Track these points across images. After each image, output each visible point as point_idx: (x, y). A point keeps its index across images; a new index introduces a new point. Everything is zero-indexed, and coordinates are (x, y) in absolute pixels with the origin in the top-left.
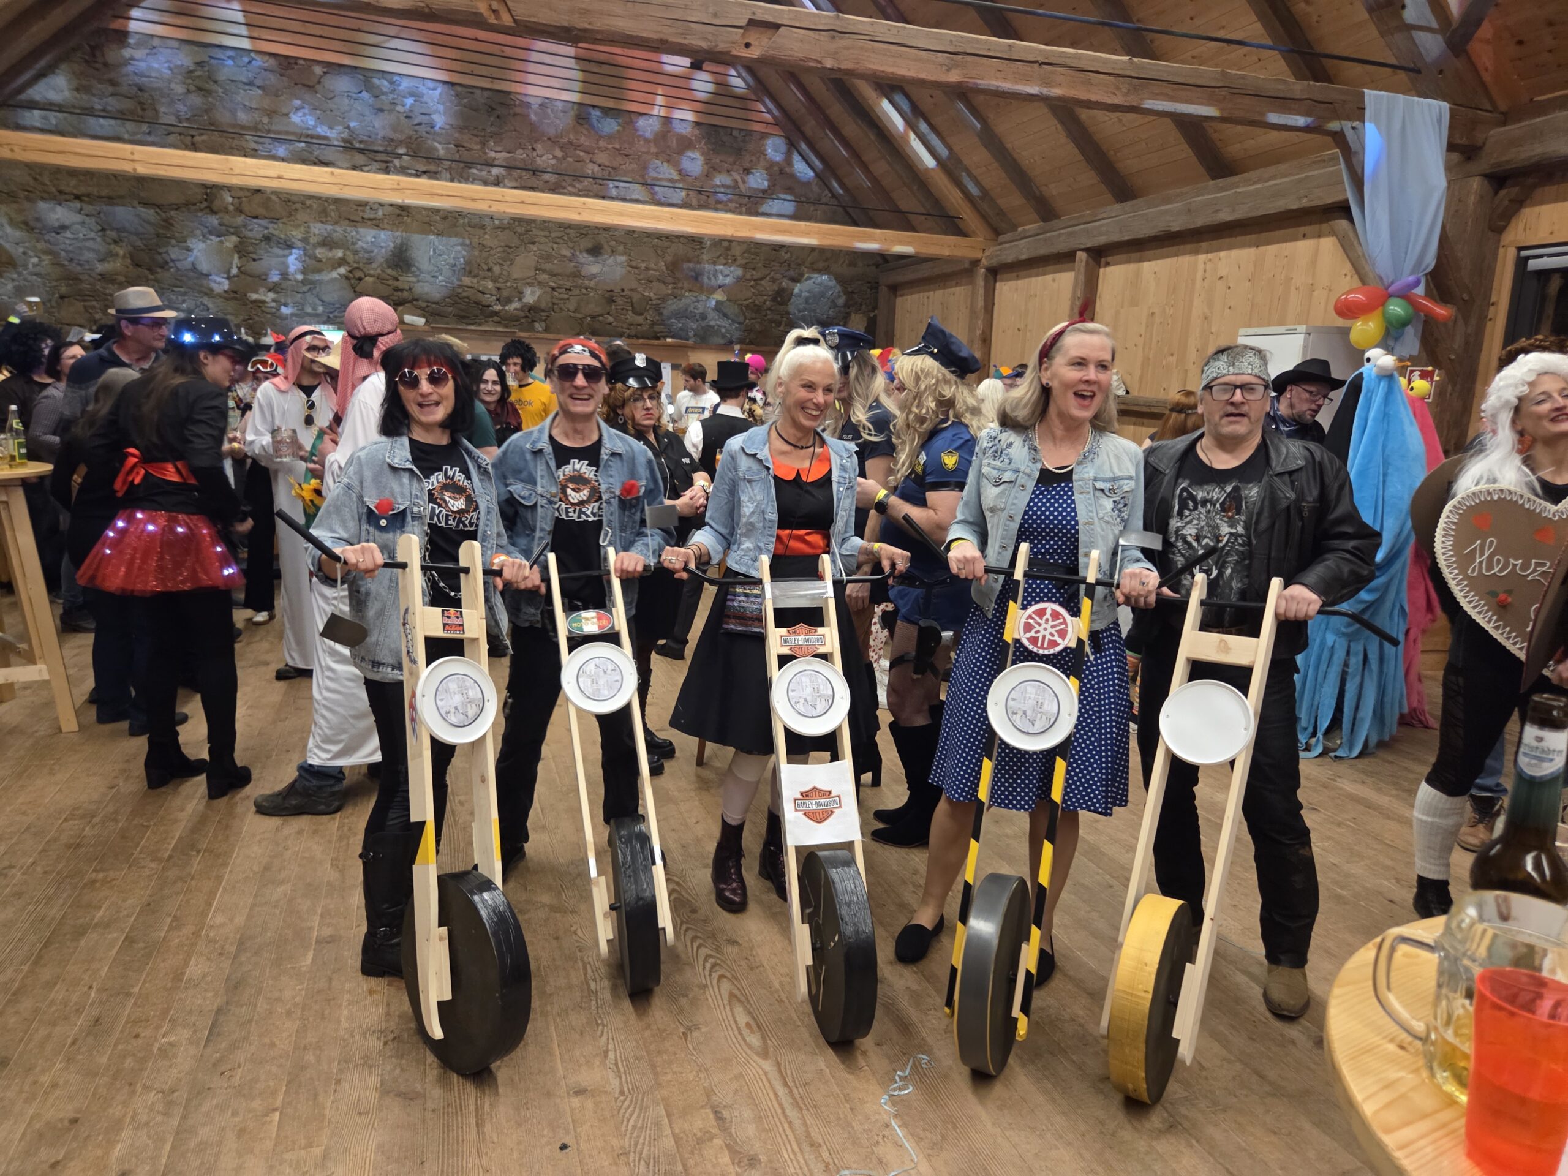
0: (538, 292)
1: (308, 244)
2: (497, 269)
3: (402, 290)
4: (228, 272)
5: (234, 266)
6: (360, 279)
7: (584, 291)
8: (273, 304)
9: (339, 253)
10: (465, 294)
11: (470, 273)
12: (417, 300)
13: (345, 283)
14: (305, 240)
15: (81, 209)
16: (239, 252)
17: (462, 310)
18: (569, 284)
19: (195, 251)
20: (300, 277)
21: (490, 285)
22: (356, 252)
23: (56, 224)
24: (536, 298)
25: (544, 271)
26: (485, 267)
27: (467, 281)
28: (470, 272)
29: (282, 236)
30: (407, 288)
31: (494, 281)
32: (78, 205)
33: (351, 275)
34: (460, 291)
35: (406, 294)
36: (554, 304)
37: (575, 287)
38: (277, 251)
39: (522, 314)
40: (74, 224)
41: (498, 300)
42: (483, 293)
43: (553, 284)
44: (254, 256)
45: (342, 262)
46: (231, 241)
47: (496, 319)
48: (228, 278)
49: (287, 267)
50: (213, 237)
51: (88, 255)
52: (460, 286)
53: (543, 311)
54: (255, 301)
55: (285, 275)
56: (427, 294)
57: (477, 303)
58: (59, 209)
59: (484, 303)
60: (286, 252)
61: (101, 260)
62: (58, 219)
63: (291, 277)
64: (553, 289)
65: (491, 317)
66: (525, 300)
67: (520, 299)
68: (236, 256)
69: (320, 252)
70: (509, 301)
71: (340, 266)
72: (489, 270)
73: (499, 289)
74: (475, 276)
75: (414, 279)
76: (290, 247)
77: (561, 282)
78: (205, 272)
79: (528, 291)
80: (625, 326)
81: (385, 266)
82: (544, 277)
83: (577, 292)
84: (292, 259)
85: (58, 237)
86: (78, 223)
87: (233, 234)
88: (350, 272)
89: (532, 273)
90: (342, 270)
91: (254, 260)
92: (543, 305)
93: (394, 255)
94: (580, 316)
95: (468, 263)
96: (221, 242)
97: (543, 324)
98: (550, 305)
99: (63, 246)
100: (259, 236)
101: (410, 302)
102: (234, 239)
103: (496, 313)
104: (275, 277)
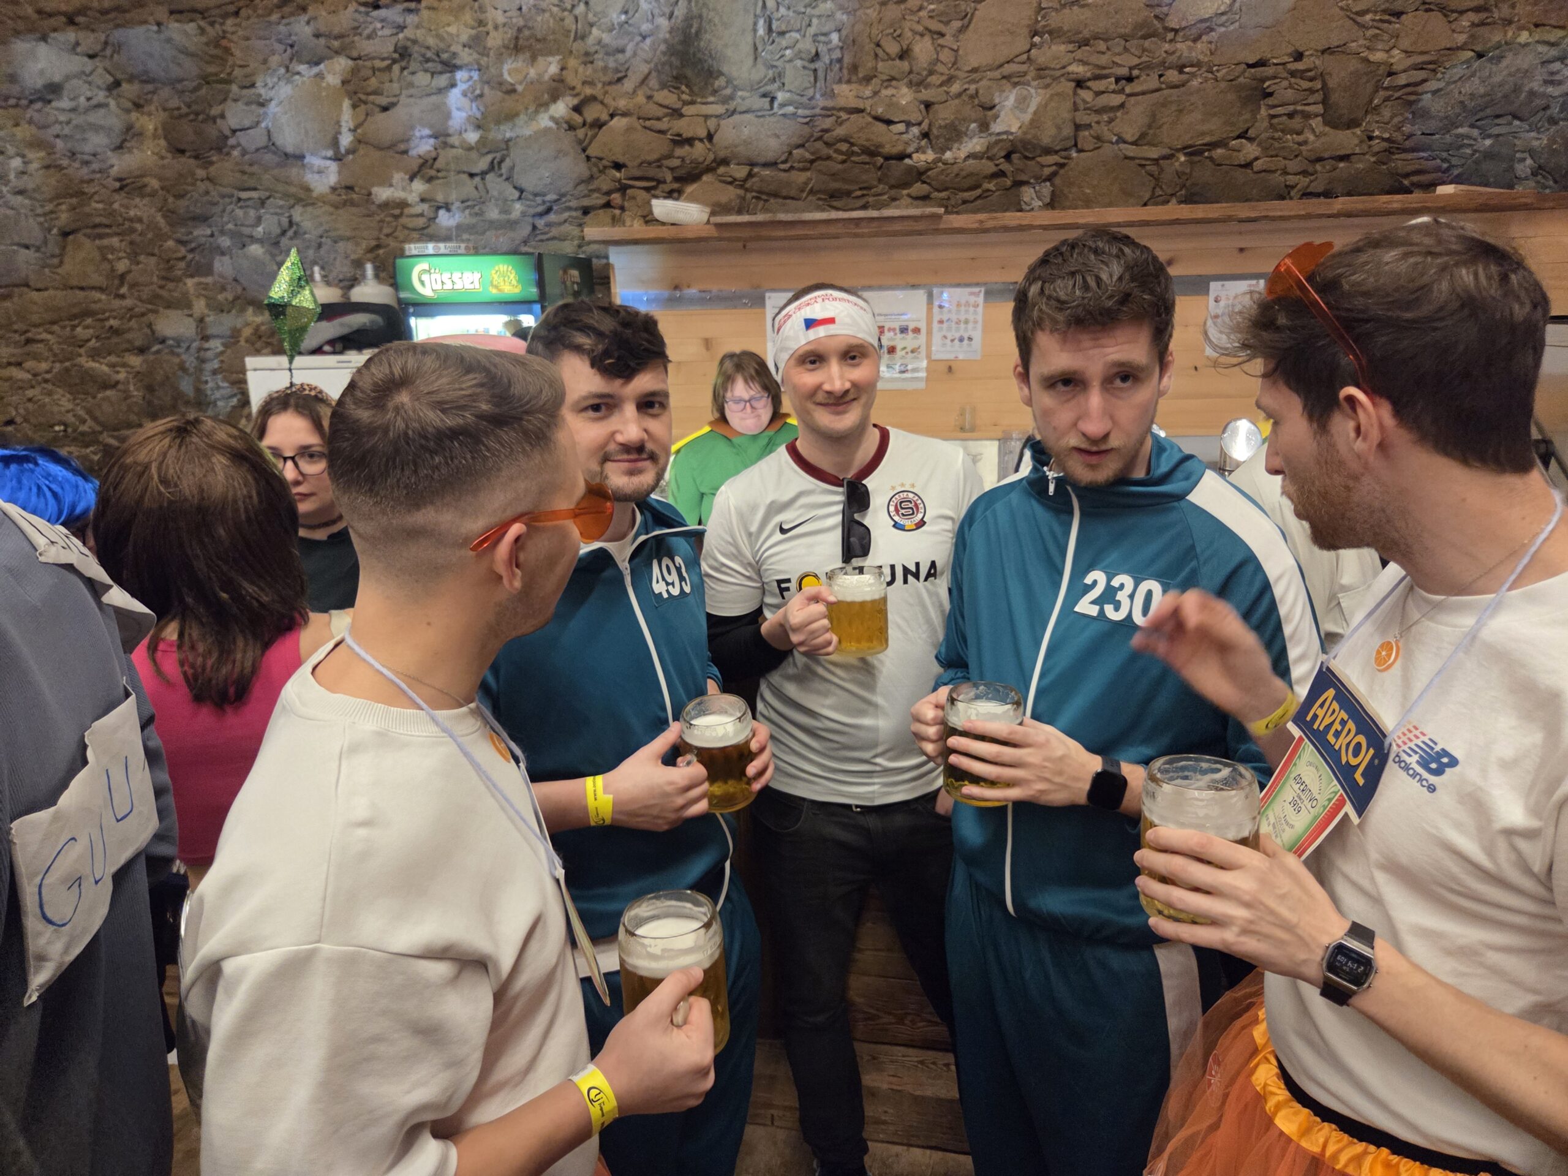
0: (1036, 97)
1: (484, 52)
2: (923, 50)
3: (690, 141)
4: (335, 143)
5: (344, 130)
6: (598, 125)
7: (1172, 76)
8: (424, 207)
9: (551, 66)
10: (840, 131)
11: (853, 72)
12: (725, 162)
13: (567, 140)
14: (476, 43)
15: (77, 44)
16: (352, 94)
17: (833, 175)
18: (1126, 62)
19: (273, 108)
20: (473, 137)
21: (905, 96)
22: (588, 58)
23: (39, 83)
24: (1027, 117)
25: (1055, 34)
26: (893, 48)
27: (847, 94)
28: (854, 68)
29: (431, 41)
30: (703, 133)
31: (918, 84)
32: (71, 35)
33: (578, 119)
34: (828, 123)
35: (699, 150)
36: (1078, 127)
37: (1146, 67)
38: (422, 79)
39: (989, 167)
40: (68, 78)
41: (925, 135)
42: (889, 122)
43: (1077, 69)
44: (383, 101)
45: (557, 88)
46: (336, 70)
47: (919, 188)
48: (338, 158)
49: (448, 116)
50: (302, 68)
51: (97, 141)
52: (828, 111)
53: (1048, 151)
54: (386, 205)
55: (441, 136)
56: (747, 143)
57: (871, 152)
58: (42, 49)
59: (888, 149)
60: (442, 80)
61: (119, 148)
62: (42, 72)
63: (454, 140)
64: (1080, 84)
65: (906, 185)
66: (997, 127)
67: (984, 126)
68: (346, 104)
69: (511, 70)
70: (954, 133)
71: (554, 98)
72: (904, 54)
73: (928, 105)
74: (868, 79)
75: (719, 109)
76: (450, 67)
77: (1103, 60)
78: (290, 149)
79: (1008, 99)
80: (1293, 165)
81: (653, 82)
82: (1054, 52)
83: (1152, 82)
84: (455, 97)
85: (47, 109)
86: (77, 76)
87: (337, 53)
88: (577, 109)
89: (1022, 44)
90: (561, 108)
91: (385, 109)
92: (1047, 136)
93: (671, 51)
94: (1154, 153)
95: (850, 43)
96: (320, 76)
97: (1046, 189)
98: (1068, 131)
99: (56, 129)
100: (387, 48)
101: (710, 169)
102: (342, 64)
103: (920, 174)
104: (423, 147)
